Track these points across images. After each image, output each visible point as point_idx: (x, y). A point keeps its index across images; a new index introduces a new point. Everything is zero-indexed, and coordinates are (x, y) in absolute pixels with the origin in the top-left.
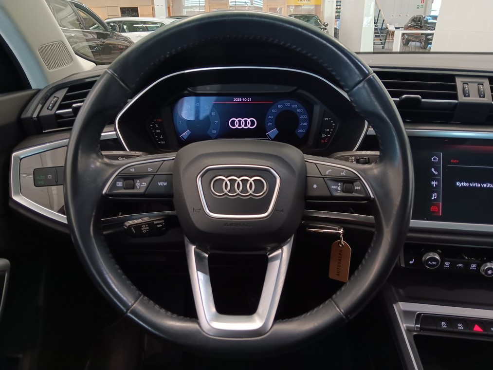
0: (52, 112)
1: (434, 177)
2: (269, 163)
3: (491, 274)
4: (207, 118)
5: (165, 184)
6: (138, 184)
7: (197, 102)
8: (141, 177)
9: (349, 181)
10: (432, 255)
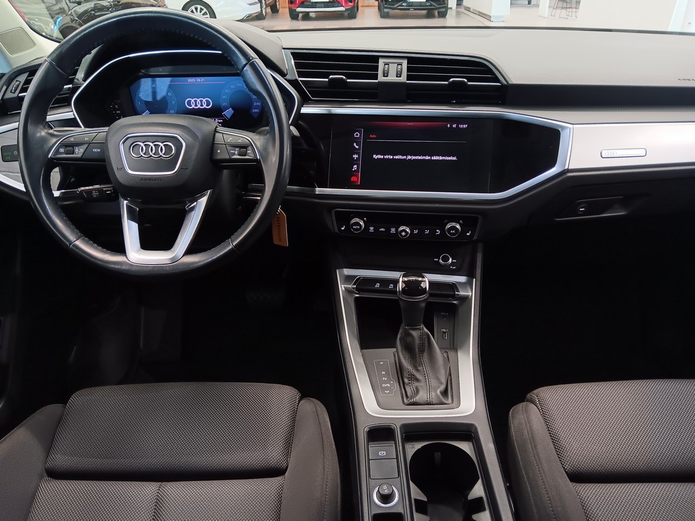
0: (15, 95)
1: (355, 151)
2: (178, 132)
3: (405, 236)
4: (164, 99)
5: (99, 150)
6: (77, 150)
7: (154, 82)
8: (79, 144)
9: (243, 147)
10: (357, 220)
